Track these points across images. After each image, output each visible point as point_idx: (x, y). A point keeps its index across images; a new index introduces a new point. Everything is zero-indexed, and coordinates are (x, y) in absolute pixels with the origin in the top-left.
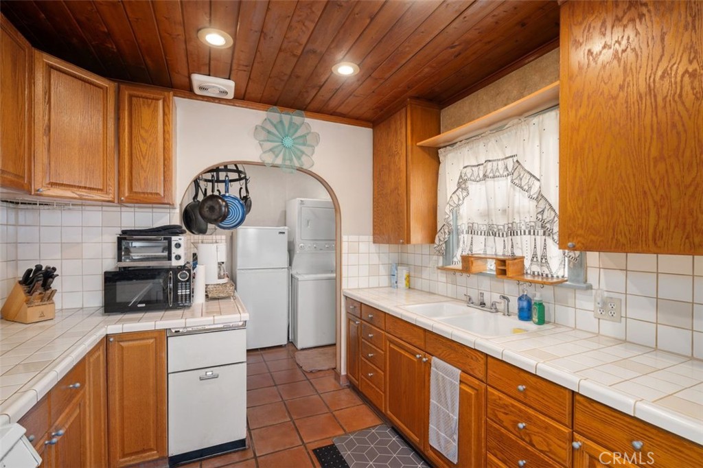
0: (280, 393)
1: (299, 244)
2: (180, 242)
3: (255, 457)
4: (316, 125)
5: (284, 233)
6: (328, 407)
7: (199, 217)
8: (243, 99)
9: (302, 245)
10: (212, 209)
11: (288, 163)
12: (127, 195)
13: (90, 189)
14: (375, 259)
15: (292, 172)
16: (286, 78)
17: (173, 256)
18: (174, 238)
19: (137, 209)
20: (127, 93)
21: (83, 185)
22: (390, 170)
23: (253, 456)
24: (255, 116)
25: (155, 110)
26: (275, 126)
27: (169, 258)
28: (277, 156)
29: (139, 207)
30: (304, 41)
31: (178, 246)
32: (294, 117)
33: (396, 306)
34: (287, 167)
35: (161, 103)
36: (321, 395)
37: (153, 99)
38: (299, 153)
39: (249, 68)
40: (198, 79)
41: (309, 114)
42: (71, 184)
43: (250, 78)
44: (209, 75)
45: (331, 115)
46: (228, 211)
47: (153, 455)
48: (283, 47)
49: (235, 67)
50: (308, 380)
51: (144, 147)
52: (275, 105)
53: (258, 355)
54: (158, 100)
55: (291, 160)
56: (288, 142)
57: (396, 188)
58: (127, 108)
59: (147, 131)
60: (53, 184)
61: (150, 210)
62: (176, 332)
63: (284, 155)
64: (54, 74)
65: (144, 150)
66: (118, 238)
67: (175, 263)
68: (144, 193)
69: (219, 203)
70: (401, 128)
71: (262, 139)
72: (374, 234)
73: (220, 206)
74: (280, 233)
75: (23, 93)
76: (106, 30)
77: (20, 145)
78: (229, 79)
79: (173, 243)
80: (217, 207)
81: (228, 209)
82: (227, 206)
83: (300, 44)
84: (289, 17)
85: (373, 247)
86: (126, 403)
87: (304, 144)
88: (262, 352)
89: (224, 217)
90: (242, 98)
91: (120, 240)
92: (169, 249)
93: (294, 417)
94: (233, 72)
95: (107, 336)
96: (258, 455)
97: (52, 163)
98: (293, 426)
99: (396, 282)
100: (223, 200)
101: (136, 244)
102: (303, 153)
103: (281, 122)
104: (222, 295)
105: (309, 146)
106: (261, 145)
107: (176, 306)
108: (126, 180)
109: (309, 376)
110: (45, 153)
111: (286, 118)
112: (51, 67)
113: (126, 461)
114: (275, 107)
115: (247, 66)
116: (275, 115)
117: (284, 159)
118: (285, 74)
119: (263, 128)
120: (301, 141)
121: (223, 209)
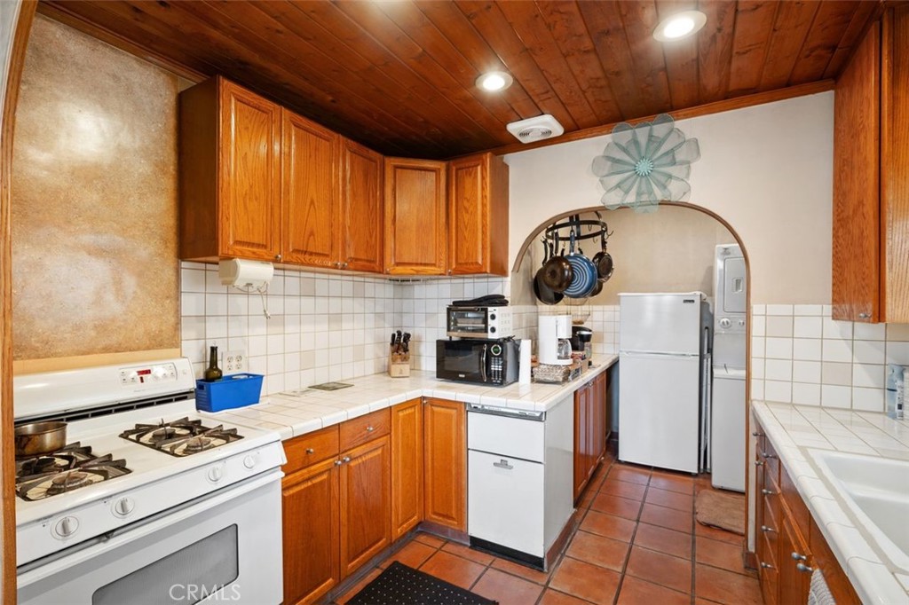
2: (495, 313)
3: (546, 586)
8: (578, 129)
10: (553, 273)
11: (645, 198)
12: (454, 266)
13: (426, 264)
17: (489, 328)
18: (490, 309)
20: (454, 168)
23: (544, 583)
25: (475, 177)
26: (624, 149)
27: (486, 331)
28: (627, 192)
31: (493, 317)
34: (642, 204)
37: (473, 166)
38: (663, 179)
40: (514, 128)
41: (681, 113)
42: (411, 261)
46: (573, 275)
51: (466, 218)
54: (477, 166)
55: (651, 192)
56: (645, 167)
58: (454, 182)
59: (468, 200)
60: (398, 264)
61: (485, 281)
62: (475, 408)
63: (639, 188)
64: (399, 171)
66: (448, 309)
67: (491, 336)
68: (467, 264)
69: (561, 266)
71: (605, 173)
73: (563, 270)
75: (375, 196)
77: (371, 237)
78: (541, 115)
79: (489, 314)
80: (558, 271)
81: (573, 271)
82: (571, 269)
87: (674, 163)
89: (569, 281)
91: (449, 311)
92: (485, 321)
97: (397, 246)
100: (568, 263)
102: (670, 177)
103: (635, 141)
105: (682, 163)
106: (603, 182)
107: (490, 383)
108: (454, 252)
114: (623, 123)
116: (626, 134)
117: (639, 194)
120: (667, 159)
121: (566, 273)
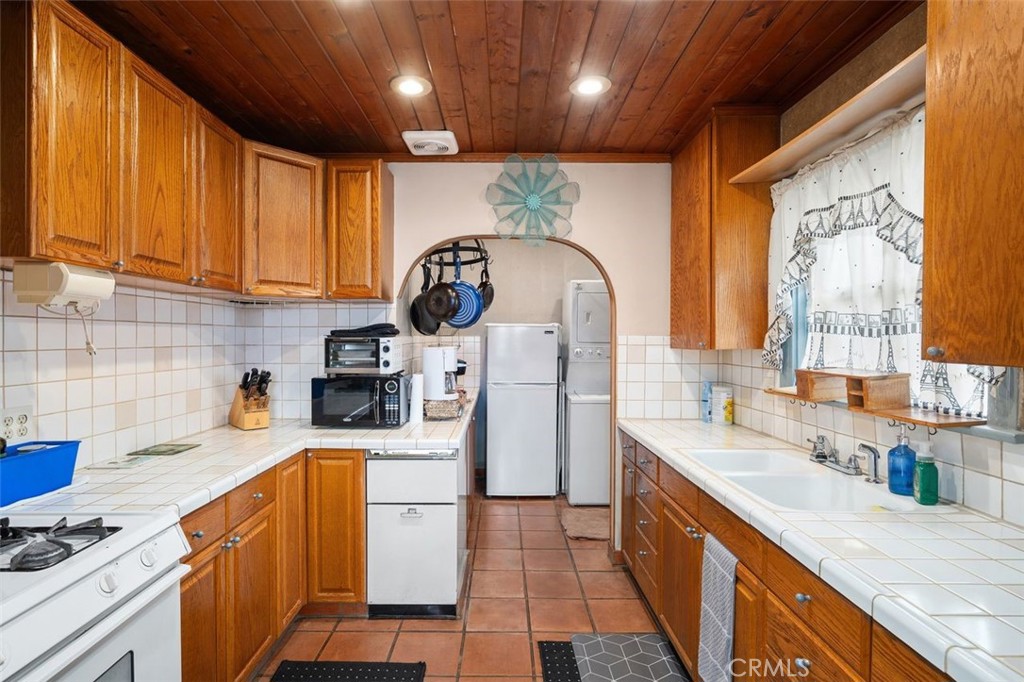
0: (523, 559)
1: (574, 349)
2: (388, 344)
3: (464, 632)
4: (574, 171)
5: (552, 332)
6: (583, 592)
7: (426, 312)
8: (472, 151)
9: (578, 350)
10: (439, 301)
11: (533, 232)
12: (334, 289)
13: (298, 284)
14: (674, 373)
15: (537, 245)
16: (513, 115)
17: (381, 362)
18: (382, 340)
19: (352, 306)
20: (334, 169)
21: (290, 280)
22: (689, 230)
23: (461, 629)
24: (487, 172)
25: (363, 184)
26: (516, 182)
27: (378, 365)
28: (518, 224)
29: (354, 303)
30: (515, 63)
31: (387, 349)
32: (542, 164)
33: (676, 450)
34: (532, 237)
35: (368, 174)
36: (580, 574)
37: (360, 172)
38: (550, 216)
39: (463, 112)
40: (410, 137)
41: (564, 156)
42: (279, 280)
43: (468, 124)
44: (421, 130)
45: (599, 152)
46: (460, 304)
47: (350, 597)
48: (492, 78)
49: (445, 114)
50: (569, 549)
51: (351, 231)
52: (515, 152)
53: (514, 505)
54: (366, 171)
55: (538, 227)
56: (534, 201)
57: (697, 258)
58: (334, 186)
59: (354, 211)
60: (262, 282)
61: (365, 306)
62: (375, 454)
63: (529, 221)
64: (263, 161)
65: (351, 235)
66: (326, 340)
67: (383, 371)
68: (351, 286)
69: (448, 293)
70: (703, 158)
71: (498, 201)
72: (672, 333)
73: (449, 298)
74: (547, 332)
75: (233, 189)
76: (304, 103)
77: (229, 244)
78: (445, 129)
79: (382, 346)
80: (445, 299)
81: (459, 300)
82: (458, 296)
83: (513, 69)
84: (483, 39)
85: (671, 355)
86: (324, 530)
87: (558, 202)
88: (520, 502)
89: (454, 311)
90: (469, 150)
91: (328, 342)
92: (376, 354)
93: (530, 594)
94: (446, 121)
95: (307, 450)
96: (467, 630)
97: (261, 259)
98: (525, 606)
99: (710, 413)
100: (453, 290)
101: (348, 347)
102: (556, 215)
103: (525, 175)
104: (443, 415)
105: (566, 203)
106: (496, 211)
107: (383, 425)
108: (334, 271)
109: (572, 544)
110: (255, 247)
111: (531, 167)
112: (260, 155)
113: (323, 597)
114: (515, 155)
115: (459, 110)
116: (517, 166)
117: (528, 227)
118: (510, 110)
119: (499, 186)
120: (553, 198)
121: (453, 300)
